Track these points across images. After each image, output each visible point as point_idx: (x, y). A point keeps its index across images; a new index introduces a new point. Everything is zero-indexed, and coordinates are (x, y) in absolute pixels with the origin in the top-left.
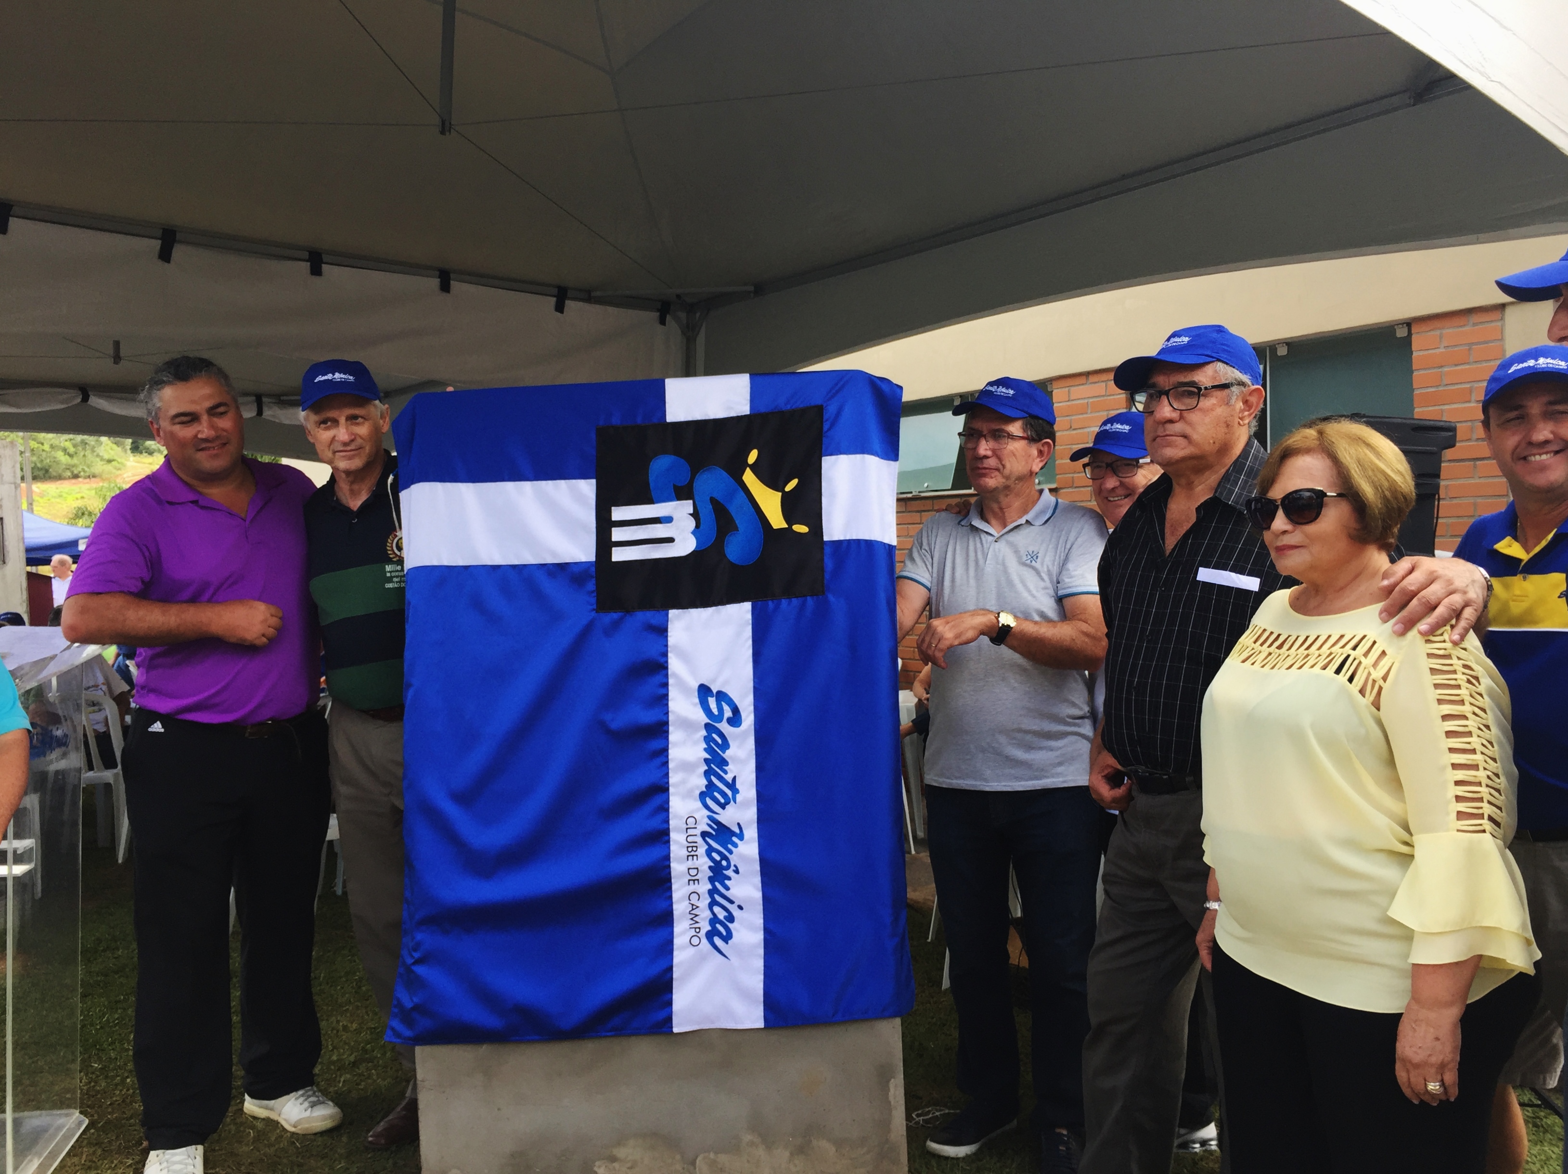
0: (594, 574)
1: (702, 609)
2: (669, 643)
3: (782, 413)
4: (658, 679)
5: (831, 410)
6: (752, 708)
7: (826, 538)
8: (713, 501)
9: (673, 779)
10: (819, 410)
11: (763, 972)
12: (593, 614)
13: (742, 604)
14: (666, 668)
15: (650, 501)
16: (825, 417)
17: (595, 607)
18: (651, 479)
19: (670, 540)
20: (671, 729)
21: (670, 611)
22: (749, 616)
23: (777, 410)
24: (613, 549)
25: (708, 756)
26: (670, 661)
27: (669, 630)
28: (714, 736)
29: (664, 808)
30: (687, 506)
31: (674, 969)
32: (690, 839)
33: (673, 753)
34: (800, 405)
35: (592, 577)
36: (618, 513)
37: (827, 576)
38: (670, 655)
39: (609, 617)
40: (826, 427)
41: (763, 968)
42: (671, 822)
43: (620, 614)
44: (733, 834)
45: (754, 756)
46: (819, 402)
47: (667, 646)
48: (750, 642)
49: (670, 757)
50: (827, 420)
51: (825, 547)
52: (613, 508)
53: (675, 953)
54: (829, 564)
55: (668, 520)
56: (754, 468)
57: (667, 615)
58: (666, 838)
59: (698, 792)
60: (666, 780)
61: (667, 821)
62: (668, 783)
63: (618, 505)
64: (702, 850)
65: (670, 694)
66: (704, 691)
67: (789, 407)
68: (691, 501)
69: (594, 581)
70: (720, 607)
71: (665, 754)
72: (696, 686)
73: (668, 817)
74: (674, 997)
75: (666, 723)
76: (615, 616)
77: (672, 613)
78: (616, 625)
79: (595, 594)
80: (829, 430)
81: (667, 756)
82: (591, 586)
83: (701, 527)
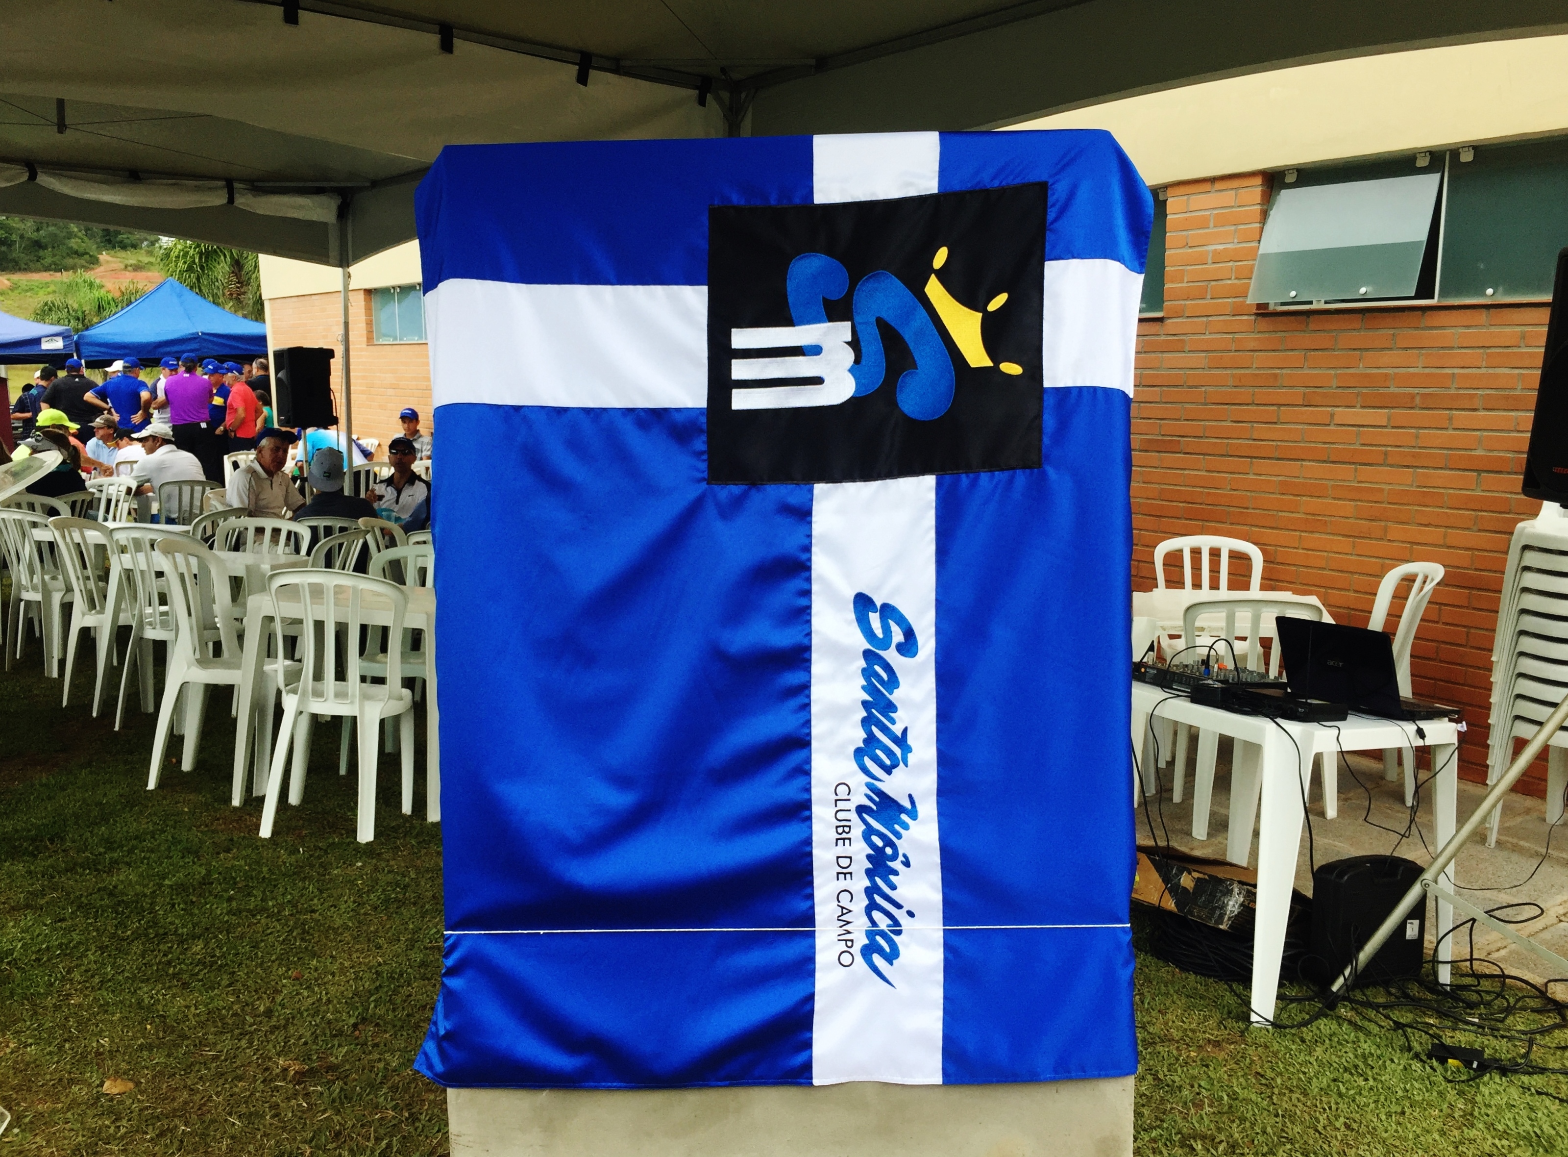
0: (705, 427)
1: (863, 483)
2: (814, 533)
3: (985, 193)
4: (797, 584)
5: (1059, 191)
6: (933, 629)
7: (1046, 384)
8: (881, 323)
9: (818, 729)
10: (1043, 188)
11: (942, 1007)
12: (704, 486)
13: (921, 477)
14: (809, 569)
15: (788, 321)
16: (1051, 200)
17: (705, 475)
18: (790, 286)
19: (817, 381)
20: (815, 656)
21: (816, 486)
22: (932, 496)
23: (977, 188)
24: (734, 391)
25: (868, 698)
26: (814, 558)
27: (814, 513)
28: (877, 668)
29: (804, 771)
30: (843, 330)
31: (816, 998)
32: (841, 815)
33: (816, 691)
34: (1012, 181)
35: (701, 431)
36: (741, 338)
37: (1046, 440)
38: (814, 549)
39: (726, 492)
40: (1051, 215)
41: (942, 1001)
42: (813, 791)
43: (743, 487)
44: (901, 809)
45: (935, 700)
46: (1044, 178)
47: (810, 536)
48: (932, 535)
49: (812, 697)
50: (1053, 205)
51: (1045, 397)
52: (733, 330)
53: (818, 975)
54: (1049, 421)
55: (815, 350)
56: (943, 275)
57: (811, 491)
58: (807, 813)
59: (852, 749)
60: (807, 731)
61: (808, 790)
62: (809, 734)
63: (740, 326)
64: (857, 830)
65: (813, 606)
66: (863, 603)
67: (996, 183)
68: (849, 323)
69: (704, 438)
70: (888, 481)
71: (807, 692)
72: (851, 595)
73: (810, 783)
74: (815, 1036)
75: (808, 649)
76: (736, 489)
77: (819, 488)
78: (737, 504)
79: (705, 457)
80: (1056, 220)
81: (809, 696)
82: (700, 444)
83: (863, 362)
